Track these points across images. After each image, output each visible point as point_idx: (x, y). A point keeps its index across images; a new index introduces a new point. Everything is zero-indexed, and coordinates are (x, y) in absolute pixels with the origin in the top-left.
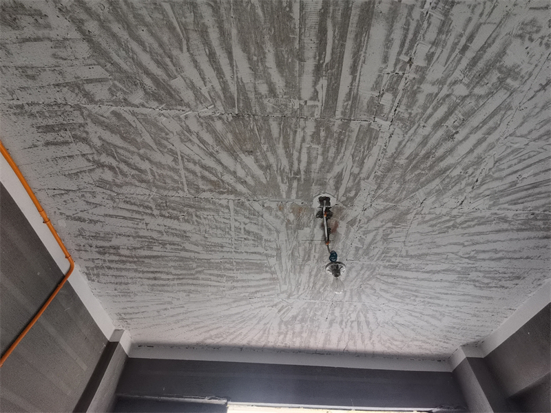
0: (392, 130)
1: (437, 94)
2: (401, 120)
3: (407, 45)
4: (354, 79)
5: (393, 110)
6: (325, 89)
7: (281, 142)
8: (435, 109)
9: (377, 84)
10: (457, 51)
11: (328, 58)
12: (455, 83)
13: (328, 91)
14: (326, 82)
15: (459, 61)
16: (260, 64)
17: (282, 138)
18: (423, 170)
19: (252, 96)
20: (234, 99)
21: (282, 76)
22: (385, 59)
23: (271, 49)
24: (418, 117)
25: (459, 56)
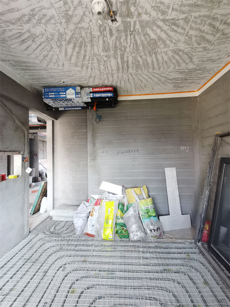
0: (99, 52)
1: (92, 61)
2: (97, 55)
3: (106, 67)
4: (117, 61)
5: (102, 57)
6: (125, 59)
7: (139, 45)
8: (89, 58)
9: (110, 61)
10: (93, 68)
11: (125, 64)
12: (89, 63)
13: (124, 59)
14: (125, 60)
15: (91, 67)
16: (144, 61)
17: (138, 46)
18: (78, 43)
19: (148, 55)
20: (154, 53)
21: (138, 60)
22: (110, 65)
23: (141, 63)
24: (93, 56)
25: (92, 67)
